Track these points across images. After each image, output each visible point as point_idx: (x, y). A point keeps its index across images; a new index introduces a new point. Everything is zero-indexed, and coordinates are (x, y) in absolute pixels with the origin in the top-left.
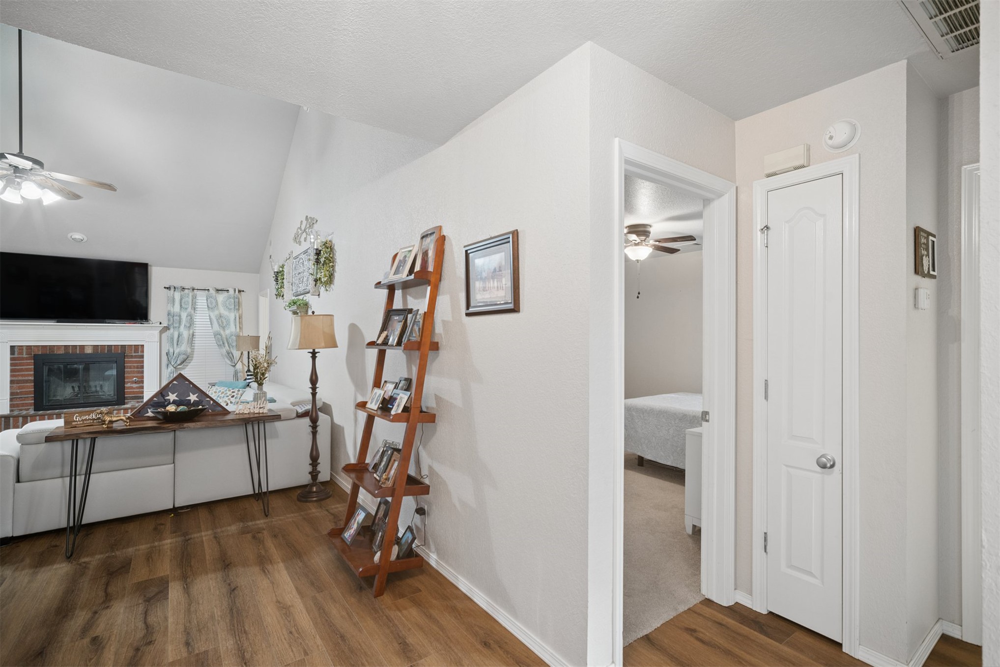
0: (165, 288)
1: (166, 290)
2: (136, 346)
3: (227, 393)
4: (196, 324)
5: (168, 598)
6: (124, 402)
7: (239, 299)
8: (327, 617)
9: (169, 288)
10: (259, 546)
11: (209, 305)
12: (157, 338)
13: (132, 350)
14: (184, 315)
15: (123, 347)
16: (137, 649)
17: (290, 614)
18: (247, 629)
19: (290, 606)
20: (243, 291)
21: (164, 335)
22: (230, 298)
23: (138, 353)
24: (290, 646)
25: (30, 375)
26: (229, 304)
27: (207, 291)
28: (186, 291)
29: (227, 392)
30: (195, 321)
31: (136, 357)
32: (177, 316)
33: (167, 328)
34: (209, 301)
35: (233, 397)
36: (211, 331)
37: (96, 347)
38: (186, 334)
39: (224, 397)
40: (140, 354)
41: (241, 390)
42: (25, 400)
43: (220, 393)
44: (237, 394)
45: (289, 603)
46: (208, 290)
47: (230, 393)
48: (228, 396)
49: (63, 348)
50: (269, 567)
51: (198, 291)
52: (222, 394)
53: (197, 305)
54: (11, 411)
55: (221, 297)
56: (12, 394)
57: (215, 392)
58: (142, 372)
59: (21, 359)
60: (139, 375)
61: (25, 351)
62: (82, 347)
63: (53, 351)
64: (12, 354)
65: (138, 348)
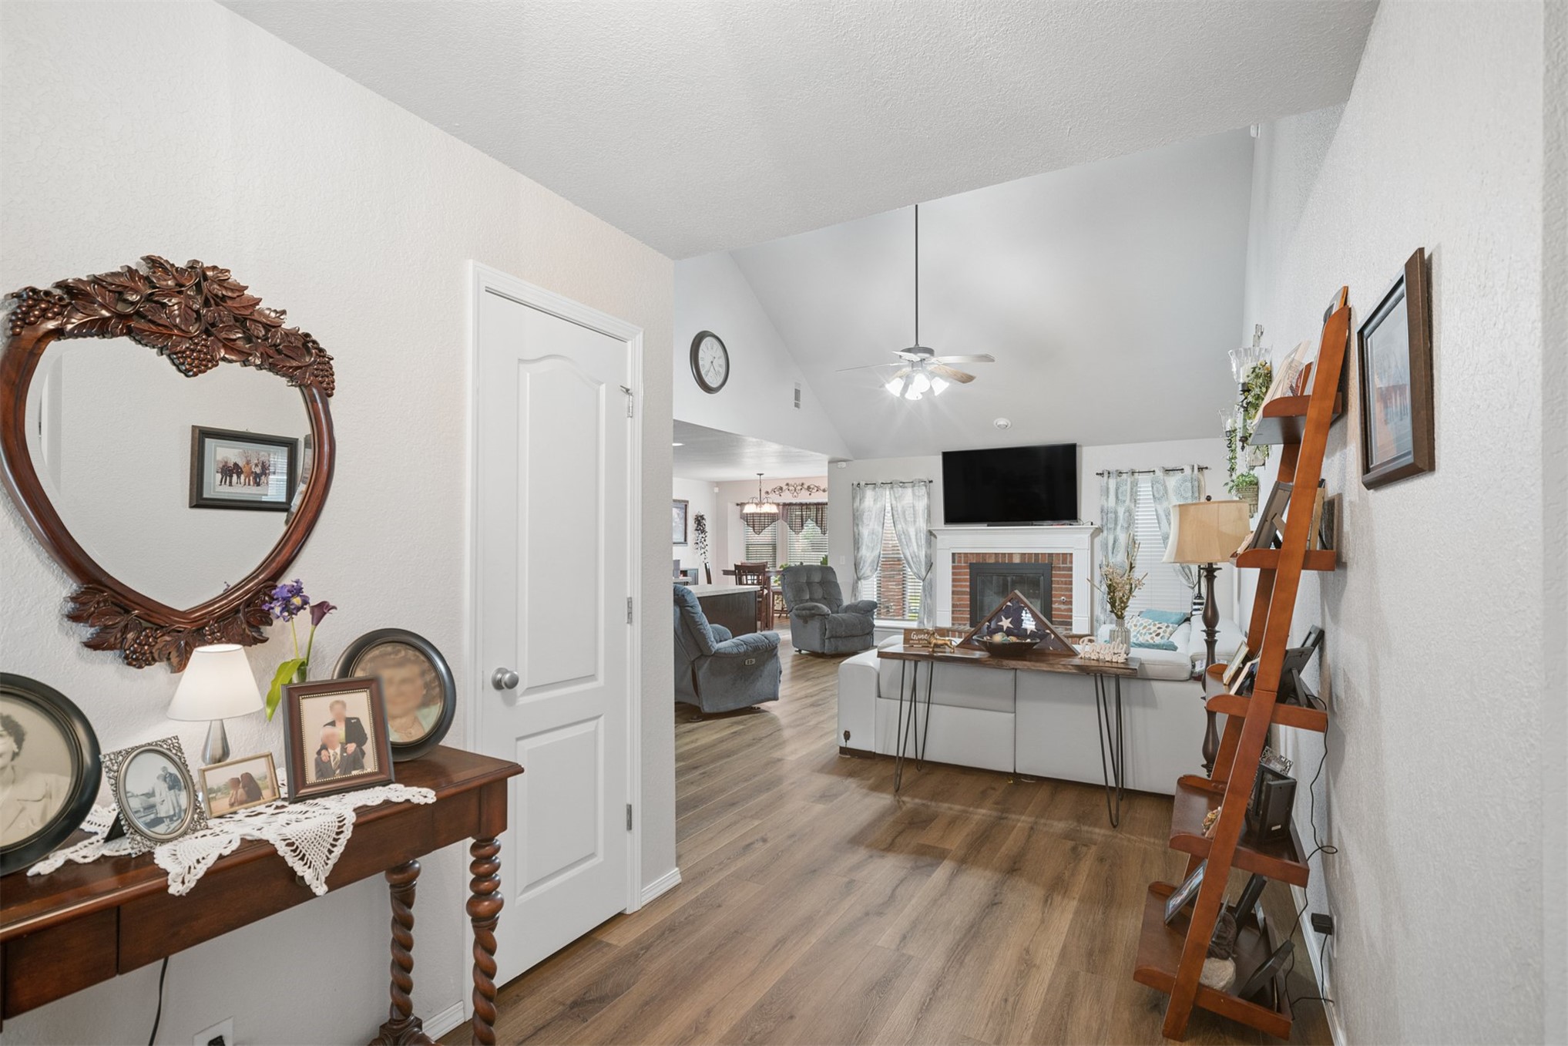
0: (1097, 474)
1: (1099, 477)
2: (1064, 555)
3: (1150, 629)
4: (1137, 524)
5: (930, 876)
7: (1199, 482)
8: (1068, 1014)
9: (1101, 474)
10: (1070, 863)
11: (1155, 494)
12: (1087, 544)
13: (1059, 560)
14: (1121, 511)
15: (1050, 555)
16: (867, 914)
17: (1027, 974)
18: (966, 961)
19: (1035, 965)
20: (1207, 468)
21: (1097, 540)
22: (1185, 481)
23: (1066, 564)
24: (990, 1017)
25: (965, 586)
26: (1184, 490)
27: (1152, 473)
28: (1124, 476)
29: (1151, 626)
30: (1137, 519)
31: (1064, 569)
32: (1111, 512)
33: (1100, 530)
34: (1155, 488)
35: (1158, 635)
36: (1159, 533)
37: (1023, 555)
38: (1123, 538)
39: (1145, 634)
40: (1068, 565)
41: (1171, 625)
42: (962, 614)
43: (1141, 628)
44: (1165, 632)
45: (1038, 962)
46: (1154, 471)
47: (1155, 628)
48: (1151, 634)
49: (994, 555)
50: (1057, 899)
51: (1140, 474)
52: (1143, 629)
53: (1140, 495)
54: (953, 624)
55: (1173, 481)
56: (954, 606)
57: (1135, 626)
58: (1071, 590)
59: (960, 567)
60: (1067, 593)
61: (963, 559)
62: (1011, 555)
63: (985, 560)
64: (953, 562)
65: (1067, 558)
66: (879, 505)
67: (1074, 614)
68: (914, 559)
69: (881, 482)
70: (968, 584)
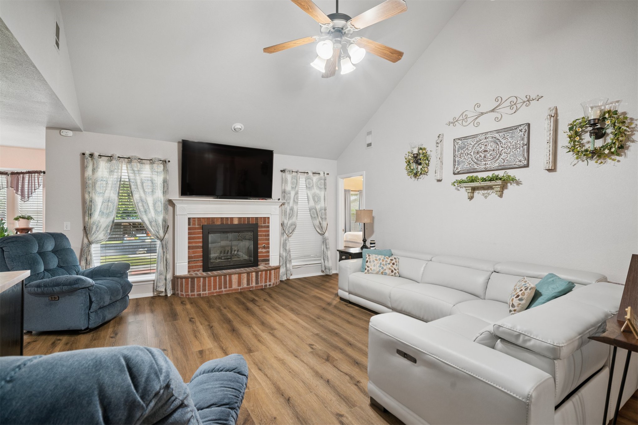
0: (281, 171)
1: (282, 173)
2: (264, 218)
6: (258, 264)
9: (283, 171)
11: (307, 185)
13: (262, 222)
15: (257, 218)
20: (328, 174)
22: (321, 179)
23: (266, 224)
25: (199, 242)
26: (319, 184)
28: (294, 173)
30: (299, 198)
31: (265, 227)
33: (284, 204)
34: (307, 181)
36: (308, 206)
37: (240, 218)
40: (267, 224)
42: (197, 263)
46: (307, 173)
49: (220, 219)
51: (300, 173)
53: (300, 185)
54: (189, 272)
55: (315, 178)
56: (189, 258)
58: (268, 240)
59: (195, 229)
60: (266, 242)
61: (196, 222)
62: (232, 219)
63: (214, 222)
64: (189, 224)
65: (266, 220)
66: (115, 176)
67: (271, 254)
68: (153, 223)
69: (118, 155)
70: (201, 240)
